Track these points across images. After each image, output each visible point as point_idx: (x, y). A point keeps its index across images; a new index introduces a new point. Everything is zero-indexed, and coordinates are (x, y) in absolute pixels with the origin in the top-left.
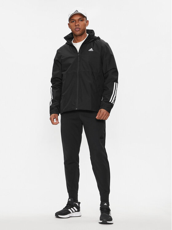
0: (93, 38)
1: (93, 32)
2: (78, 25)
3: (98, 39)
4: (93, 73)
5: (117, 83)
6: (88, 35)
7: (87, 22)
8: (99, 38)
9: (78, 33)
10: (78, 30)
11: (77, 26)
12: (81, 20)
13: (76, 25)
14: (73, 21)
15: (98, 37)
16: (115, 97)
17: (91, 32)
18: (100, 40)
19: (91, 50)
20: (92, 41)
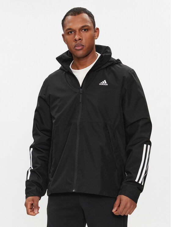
0: (108, 62)
1: (108, 51)
2: (80, 39)
3: (116, 64)
4: (106, 125)
5: (149, 146)
6: (99, 55)
7: (95, 32)
8: (118, 62)
9: (80, 53)
10: (80, 48)
11: (78, 42)
12: (85, 30)
13: (75, 40)
14: (71, 32)
15: (118, 60)
16: (146, 172)
17: (105, 51)
18: (120, 65)
19: (104, 83)
20: (106, 68)
